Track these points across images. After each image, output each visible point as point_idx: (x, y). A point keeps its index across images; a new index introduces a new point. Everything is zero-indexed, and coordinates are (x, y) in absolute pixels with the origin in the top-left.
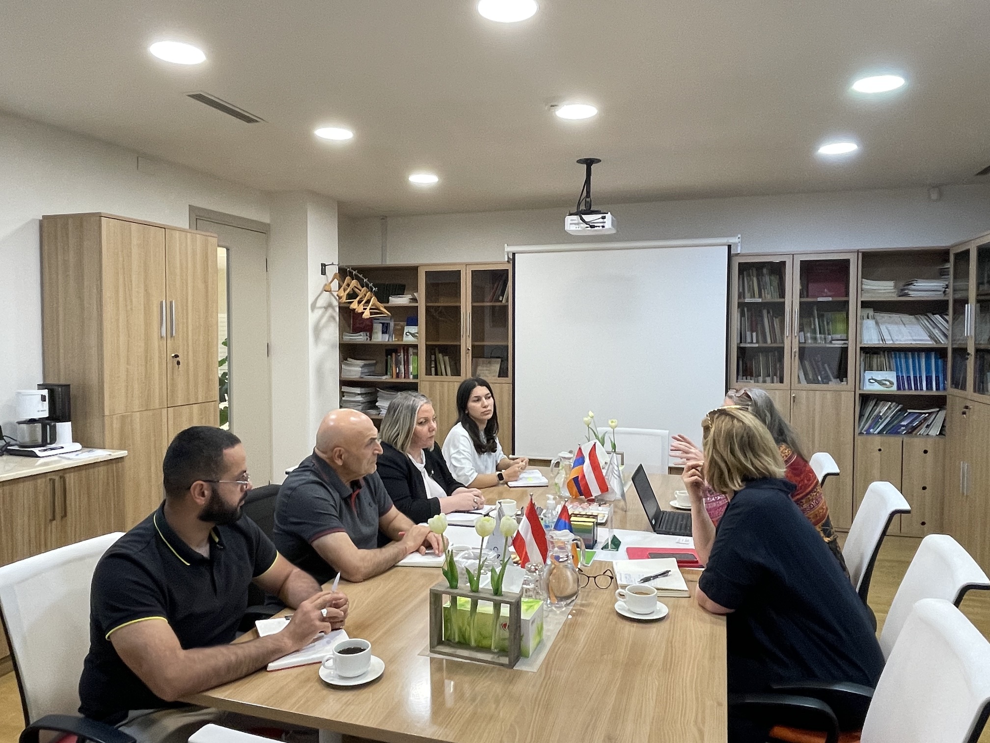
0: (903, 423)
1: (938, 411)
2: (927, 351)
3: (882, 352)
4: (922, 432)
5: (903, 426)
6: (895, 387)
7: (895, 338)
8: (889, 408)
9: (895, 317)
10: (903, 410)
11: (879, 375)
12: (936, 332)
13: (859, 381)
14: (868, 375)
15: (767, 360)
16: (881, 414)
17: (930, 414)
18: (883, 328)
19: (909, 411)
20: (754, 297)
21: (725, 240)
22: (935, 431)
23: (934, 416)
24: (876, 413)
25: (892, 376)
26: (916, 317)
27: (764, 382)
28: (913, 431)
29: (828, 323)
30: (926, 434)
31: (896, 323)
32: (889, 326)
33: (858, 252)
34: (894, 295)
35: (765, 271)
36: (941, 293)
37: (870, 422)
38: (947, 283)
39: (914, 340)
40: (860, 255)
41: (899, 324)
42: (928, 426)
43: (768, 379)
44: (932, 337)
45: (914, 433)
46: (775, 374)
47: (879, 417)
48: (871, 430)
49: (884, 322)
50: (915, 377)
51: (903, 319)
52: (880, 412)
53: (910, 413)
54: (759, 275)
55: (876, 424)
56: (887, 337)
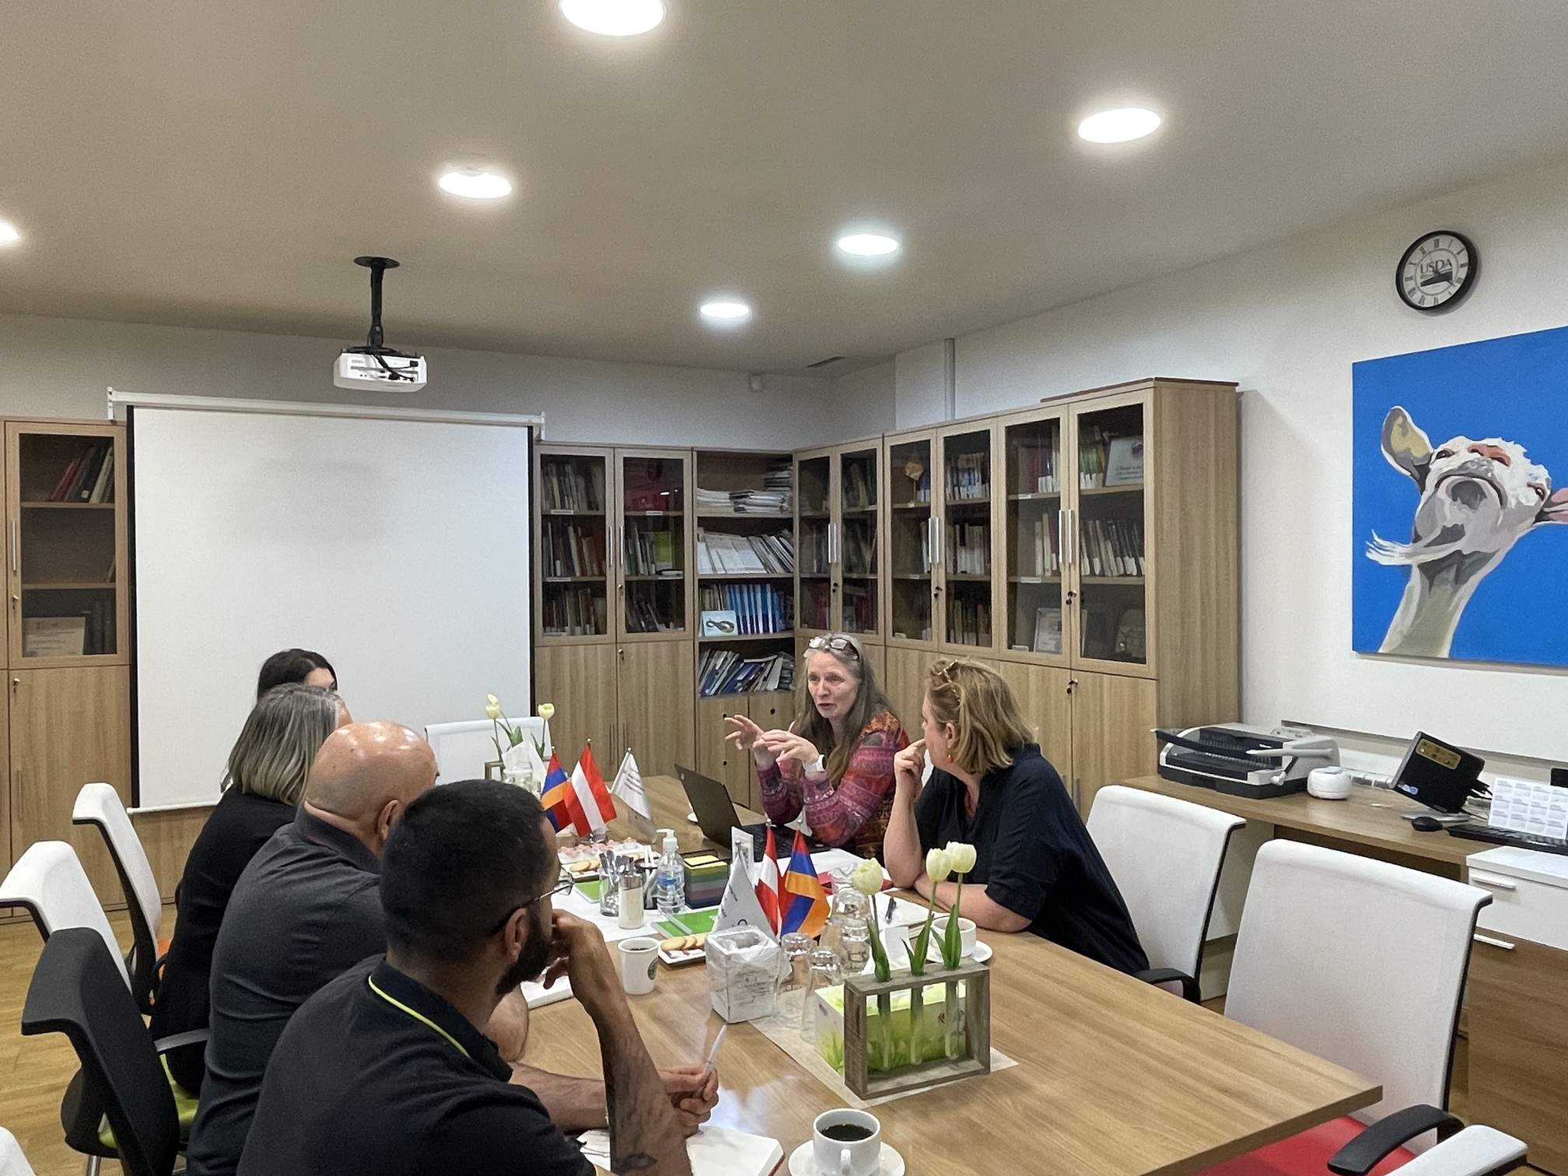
0: (738, 678)
1: (775, 660)
2: (761, 582)
3: (715, 586)
4: (758, 688)
5: (740, 681)
6: (735, 631)
7: (727, 567)
8: (726, 659)
9: (727, 539)
10: (740, 660)
11: (719, 616)
12: (771, 558)
13: (698, 624)
14: (707, 616)
15: (577, 603)
16: (717, 668)
17: (767, 663)
18: (713, 553)
19: (746, 661)
20: (554, 507)
21: (525, 419)
22: (773, 685)
23: (770, 665)
24: (710, 668)
25: (729, 617)
26: (749, 540)
27: (573, 633)
28: (749, 688)
29: (651, 546)
30: (763, 689)
31: (727, 548)
32: (719, 550)
33: (692, 449)
34: (732, 510)
35: (569, 469)
36: (778, 509)
37: (703, 681)
38: (783, 496)
39: (747, 569)
40: (695, 453)
41: (731, 548)
42: (765, 679)
43: (578, 629)
44: (766, 566)
45: (751, 689)
46: (588, 622)
47: (715, 672)
48: (707, 691)
49: (714, 547)
50: (751, 617)
51: (735, 542)
52: (715, 665)
53: (746, 664)
54: (561, 474)
55: (711, 682)
56: (718, 565)
